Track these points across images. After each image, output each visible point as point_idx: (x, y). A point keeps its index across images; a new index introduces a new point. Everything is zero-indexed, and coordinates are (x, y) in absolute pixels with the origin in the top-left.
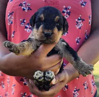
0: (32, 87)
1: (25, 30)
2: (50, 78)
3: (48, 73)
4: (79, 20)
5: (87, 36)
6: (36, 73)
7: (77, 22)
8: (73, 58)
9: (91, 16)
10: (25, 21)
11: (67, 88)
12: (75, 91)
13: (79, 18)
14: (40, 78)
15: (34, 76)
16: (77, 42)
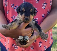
0: (17, 43)
1: (14, 10)
2: (26, 40)
3: (26, 37)
4: (44, 4)
5: (49, 12)
6: (19, 37)
7: (43, 5)
8: (38, 30)
9: (51, 1)
10: (14, 5)
11: (36, 41)
12: (40, 43)
13: (44, 3)
14: (21, 39)
15: (19, 39)
16: (43, 16)
